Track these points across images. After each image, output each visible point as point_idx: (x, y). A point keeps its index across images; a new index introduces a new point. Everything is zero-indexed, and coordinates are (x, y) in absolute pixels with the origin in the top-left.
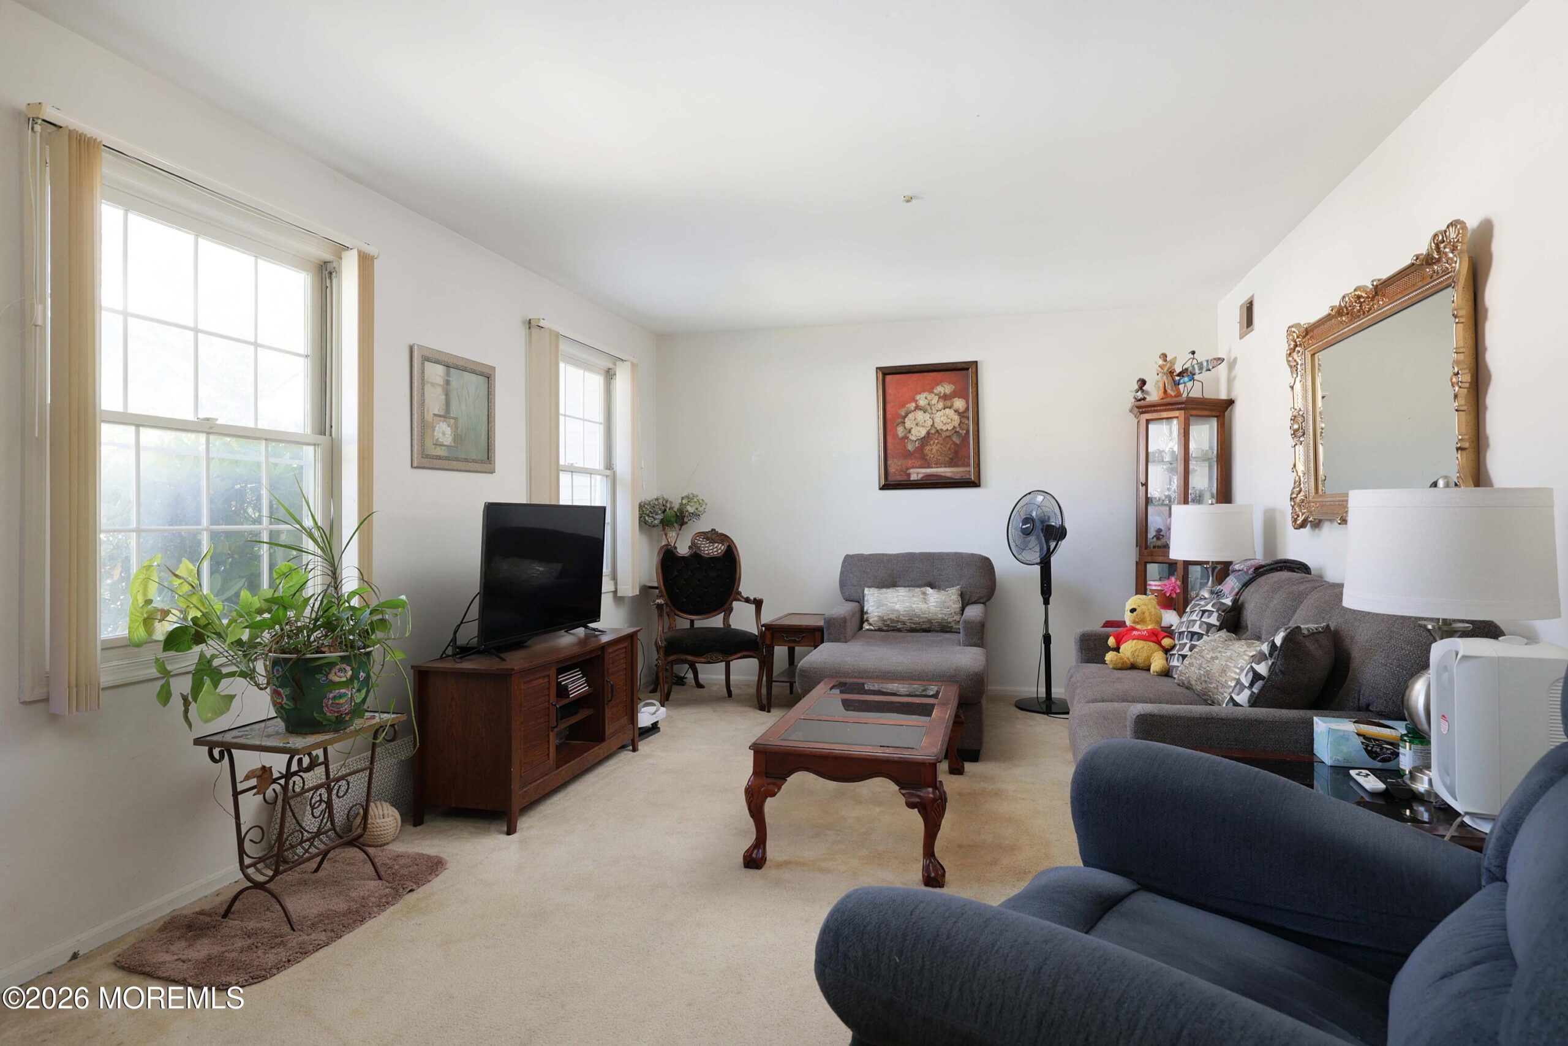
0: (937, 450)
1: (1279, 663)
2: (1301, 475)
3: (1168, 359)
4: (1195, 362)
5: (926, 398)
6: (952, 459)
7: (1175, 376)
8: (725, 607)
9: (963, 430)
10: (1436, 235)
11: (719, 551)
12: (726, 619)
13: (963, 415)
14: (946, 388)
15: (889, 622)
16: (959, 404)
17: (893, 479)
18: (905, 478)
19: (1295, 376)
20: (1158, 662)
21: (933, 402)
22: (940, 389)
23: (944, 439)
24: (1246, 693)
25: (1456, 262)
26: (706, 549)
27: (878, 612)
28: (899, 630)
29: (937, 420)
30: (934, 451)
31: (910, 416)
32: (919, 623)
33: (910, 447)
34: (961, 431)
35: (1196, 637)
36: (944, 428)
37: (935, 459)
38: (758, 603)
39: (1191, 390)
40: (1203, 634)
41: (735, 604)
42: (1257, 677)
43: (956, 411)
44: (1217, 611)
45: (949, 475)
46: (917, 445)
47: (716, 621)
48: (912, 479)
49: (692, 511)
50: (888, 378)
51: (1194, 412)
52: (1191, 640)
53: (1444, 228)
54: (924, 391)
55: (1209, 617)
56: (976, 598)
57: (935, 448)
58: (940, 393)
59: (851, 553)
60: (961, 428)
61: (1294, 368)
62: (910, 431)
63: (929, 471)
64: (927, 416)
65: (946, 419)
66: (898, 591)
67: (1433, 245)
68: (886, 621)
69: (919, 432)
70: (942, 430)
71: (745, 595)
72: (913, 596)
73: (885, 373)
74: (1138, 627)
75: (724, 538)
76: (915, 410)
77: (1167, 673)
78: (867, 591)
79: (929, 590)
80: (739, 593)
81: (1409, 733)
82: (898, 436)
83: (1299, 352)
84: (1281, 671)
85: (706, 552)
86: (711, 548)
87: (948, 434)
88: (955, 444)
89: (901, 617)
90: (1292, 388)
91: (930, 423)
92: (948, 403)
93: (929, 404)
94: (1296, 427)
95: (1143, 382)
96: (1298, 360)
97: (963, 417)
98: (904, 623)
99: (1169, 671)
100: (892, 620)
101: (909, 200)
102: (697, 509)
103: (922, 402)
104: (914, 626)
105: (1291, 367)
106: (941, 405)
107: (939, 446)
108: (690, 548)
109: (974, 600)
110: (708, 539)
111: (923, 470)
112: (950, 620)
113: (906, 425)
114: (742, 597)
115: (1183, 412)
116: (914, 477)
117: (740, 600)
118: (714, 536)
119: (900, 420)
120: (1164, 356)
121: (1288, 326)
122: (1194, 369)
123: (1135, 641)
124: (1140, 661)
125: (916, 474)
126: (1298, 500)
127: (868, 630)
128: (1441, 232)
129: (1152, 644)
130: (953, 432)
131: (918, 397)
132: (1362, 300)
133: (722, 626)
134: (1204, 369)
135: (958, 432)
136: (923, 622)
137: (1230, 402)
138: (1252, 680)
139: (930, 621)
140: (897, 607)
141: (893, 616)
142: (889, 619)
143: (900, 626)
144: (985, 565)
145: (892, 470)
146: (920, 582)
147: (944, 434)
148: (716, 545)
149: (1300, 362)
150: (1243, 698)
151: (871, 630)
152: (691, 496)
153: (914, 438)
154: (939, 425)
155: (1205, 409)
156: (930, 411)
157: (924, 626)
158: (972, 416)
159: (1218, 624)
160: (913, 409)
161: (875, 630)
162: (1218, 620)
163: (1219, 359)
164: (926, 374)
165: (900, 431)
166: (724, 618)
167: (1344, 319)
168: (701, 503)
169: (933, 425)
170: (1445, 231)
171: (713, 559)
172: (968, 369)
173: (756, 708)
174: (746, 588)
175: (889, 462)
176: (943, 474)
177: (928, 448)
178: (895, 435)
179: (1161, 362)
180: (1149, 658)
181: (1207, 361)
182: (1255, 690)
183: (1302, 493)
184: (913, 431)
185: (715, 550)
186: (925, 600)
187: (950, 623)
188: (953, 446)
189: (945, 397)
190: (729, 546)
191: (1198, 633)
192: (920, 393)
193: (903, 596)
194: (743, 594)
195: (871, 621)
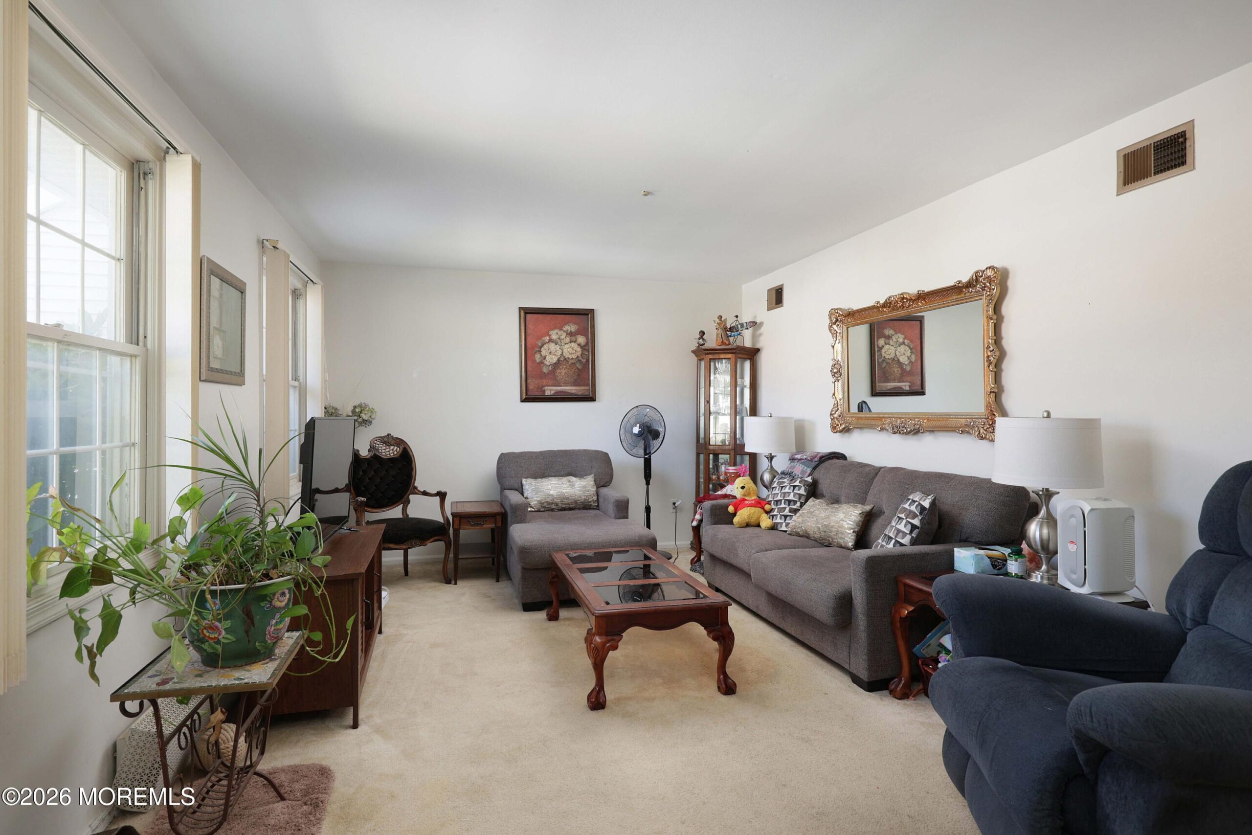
0: (565, 373)
1: (926, 518)
2: (839, 401)
3: (722, 319)
4: (737, 323)
5: (557, 334)
6: (576, 380)
7: (729, 331)
8: (404, 500)
9: (584, 359)
10: (977, 272)
11: (396, 453)
12: (404, 510)
13: (584, 348)
14: (572, 328)
15: (545, 505)
16: (581, 340)
17: (532, 393)
18: (541, 393)
19: (835, 339)
20: (766, 522)
21: (562, 337)
22: (567, 328)
23: (570, 365)
24: (908, 538)
25: (994, 289)
26: (384, 451)
27: (537, 497)
28: (552, 510)
29: (565, 351)
30: (563, 373)
31: (545, 346)
32: (568, 504)
33: (545, 370)
34: (582, 360)
35: (792, 503)
36: (571, 357)
37: (563, 380)
38: (442, 495)
39: (736, 341)
40: (797, 501)
41: (412, 497)
42: (914, 527)
43: (579, 345)
44: (804, 486)
45: (574, 392)
46: (550, 369)
47: (395, 513)
48: (546, 394)
49: (366, 419)
50: (529, 316)
51: (740, 356)
52: (789, 505)
53: (983, 269)
54: (556, 328)
55: (799, 490)
56: (604, 483)
57: (563, 371)
58: (568, 330)
59: (505, 452)
60: (582, 357)
61: (834, 334)
62: (545, 358)
63: (559, 388)
64: (558, 347)
65: (572, 350)
66: (550, 480)
67: (974, 277)
68: (543, 504)
69: (552, 359)
70: (569, 358)
71: (421, 488)
72: (562, 483)
73: (526, 312)
74: (746, 498)
75: (399, 442)
76: (549, 342)
77: (774, 528)
78: (524, 481)
79: (573, 479)
80: (416, 488)
81: (1013, 552)
82: (536, 361)
83: (838, 325)
84: (927, 522)
85: (384, 454)
86: (388, 450)
87: (573, 361)
88: (578, 369)
89: (555, 500)
90: (833, 347)
91: (560, 352)
92: (573, 339)
93: (559, 338)
94: (835, 370)
95: (702, 333)
96: (837, 330)
97: (584, 349)
98: (557, 504)
99: (774, 526)
100: (548, 503)
101: (646, 194)
102: (370, 417)
103: (554, 337)
104: (564, 506)
105: (832, 334)
106: (568, 340)
107: (567, 370)
108: (369, 451)
109: (602, 484)
110: (384, 443)
111: (555, 388)
112: (590, 500)
113: (542, 353)
114: (419, 491)
115: (734, 355)
116: (548, 393)
117: (416, 493)
118: (388, 440)
119: (537, 349)
120: (720, 317)
121: (832, 308)
122: (738, 327)
123: (749, 508)
124: (753, 521)
125: (549, 391)
126: (836, 416)
127: (530, 511)
128: (981, 271)
129: (759, 509)
130: (577, 360)
131: (551, 333)
132: (905, 301)
133: (401, 516)
134: (745, 328)
135: (580, 360)
136: (571, 503)
137: (758, 350)
138: (911, 529)
139: (576, 502)
140: (552, 492)
141: (549, 500)
142: (546, 502)
143: (553, 507)
144: (604, 458)
145: (531, 387)
146: (562, 473)
147: (570, 362)
148: (392, 447)
149: (839, 332)
150: (906, 540)
151: (533, 511)
152: (364, 405)
153: (548, 363)
154: (567, 355)
155: (743, 354)
156: (560, 344)
157: (571, 506)
158: (590, 349)
159: (805, 494)
160: (547, 341)
161: (535, 511)
162: (805, 492)
163: (754, 322)
164: (557, 315)
165: (538, 358)
166: (403, 509)
167: (885, 310)
168: (372, 411)
169: (562, 354)
170: (984, 271)
171: (392, 460)
172: (588, 315)
173: (441, 582)
174: (421, 481)
175: (529, 381)
176: (569, 391)
177: (558, 371)
178: (534, 361)
179: (717, 321)
180: (759, 518)
181: (746, 323)
182: (914, 535)
183: (839, 411)
184: (547, 358)
185: (389, 452)
186: (572, 485)
187: (590, 502)
188: (576, 370)
189: (571, 334)
190: (405, 448)
191: (793, 501)
192: (553, 330)
193: (555, 484)
194: (419, 489)
195: (532, 504)
